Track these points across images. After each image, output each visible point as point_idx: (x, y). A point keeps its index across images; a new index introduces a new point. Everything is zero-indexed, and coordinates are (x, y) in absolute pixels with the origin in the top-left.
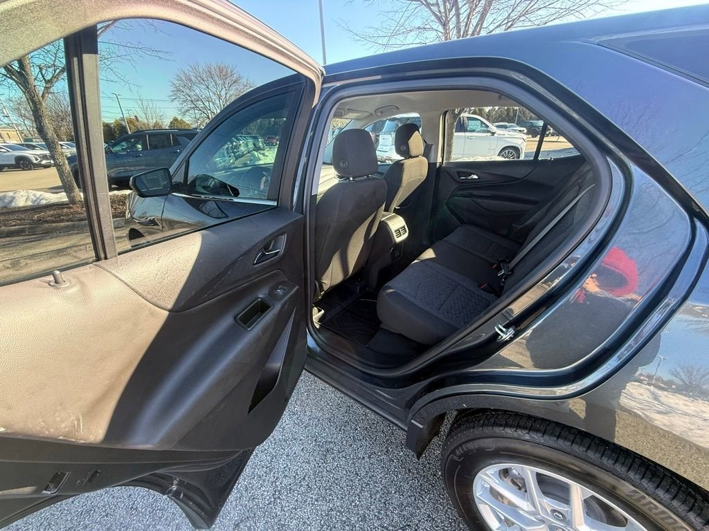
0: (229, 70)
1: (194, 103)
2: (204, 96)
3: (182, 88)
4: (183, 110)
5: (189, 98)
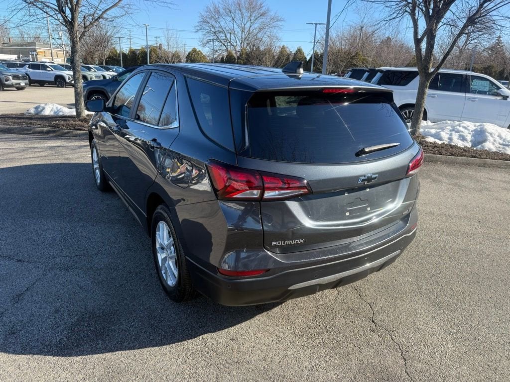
0: (259, 3)
1: (216, 34)
2: (227, 28)
3: (208, 19)
4: (204, 41)
5: (213, 30)
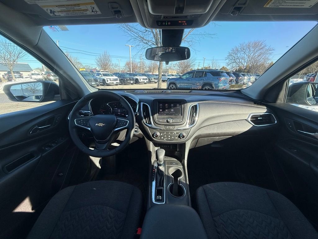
0: (260, 44)
2: (241, 57)
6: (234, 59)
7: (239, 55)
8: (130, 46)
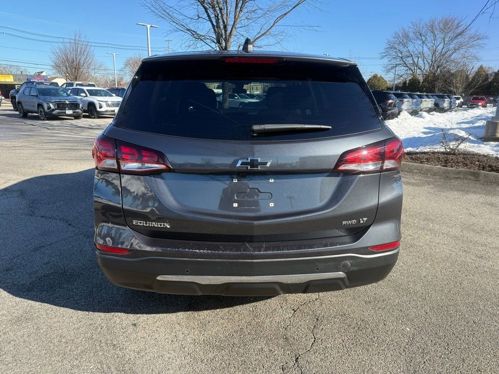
5: (400, 55)
6: (402, 58)
7: (411, 48)
8: (149, 26)
